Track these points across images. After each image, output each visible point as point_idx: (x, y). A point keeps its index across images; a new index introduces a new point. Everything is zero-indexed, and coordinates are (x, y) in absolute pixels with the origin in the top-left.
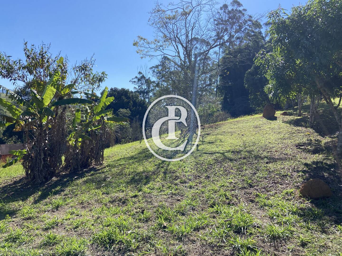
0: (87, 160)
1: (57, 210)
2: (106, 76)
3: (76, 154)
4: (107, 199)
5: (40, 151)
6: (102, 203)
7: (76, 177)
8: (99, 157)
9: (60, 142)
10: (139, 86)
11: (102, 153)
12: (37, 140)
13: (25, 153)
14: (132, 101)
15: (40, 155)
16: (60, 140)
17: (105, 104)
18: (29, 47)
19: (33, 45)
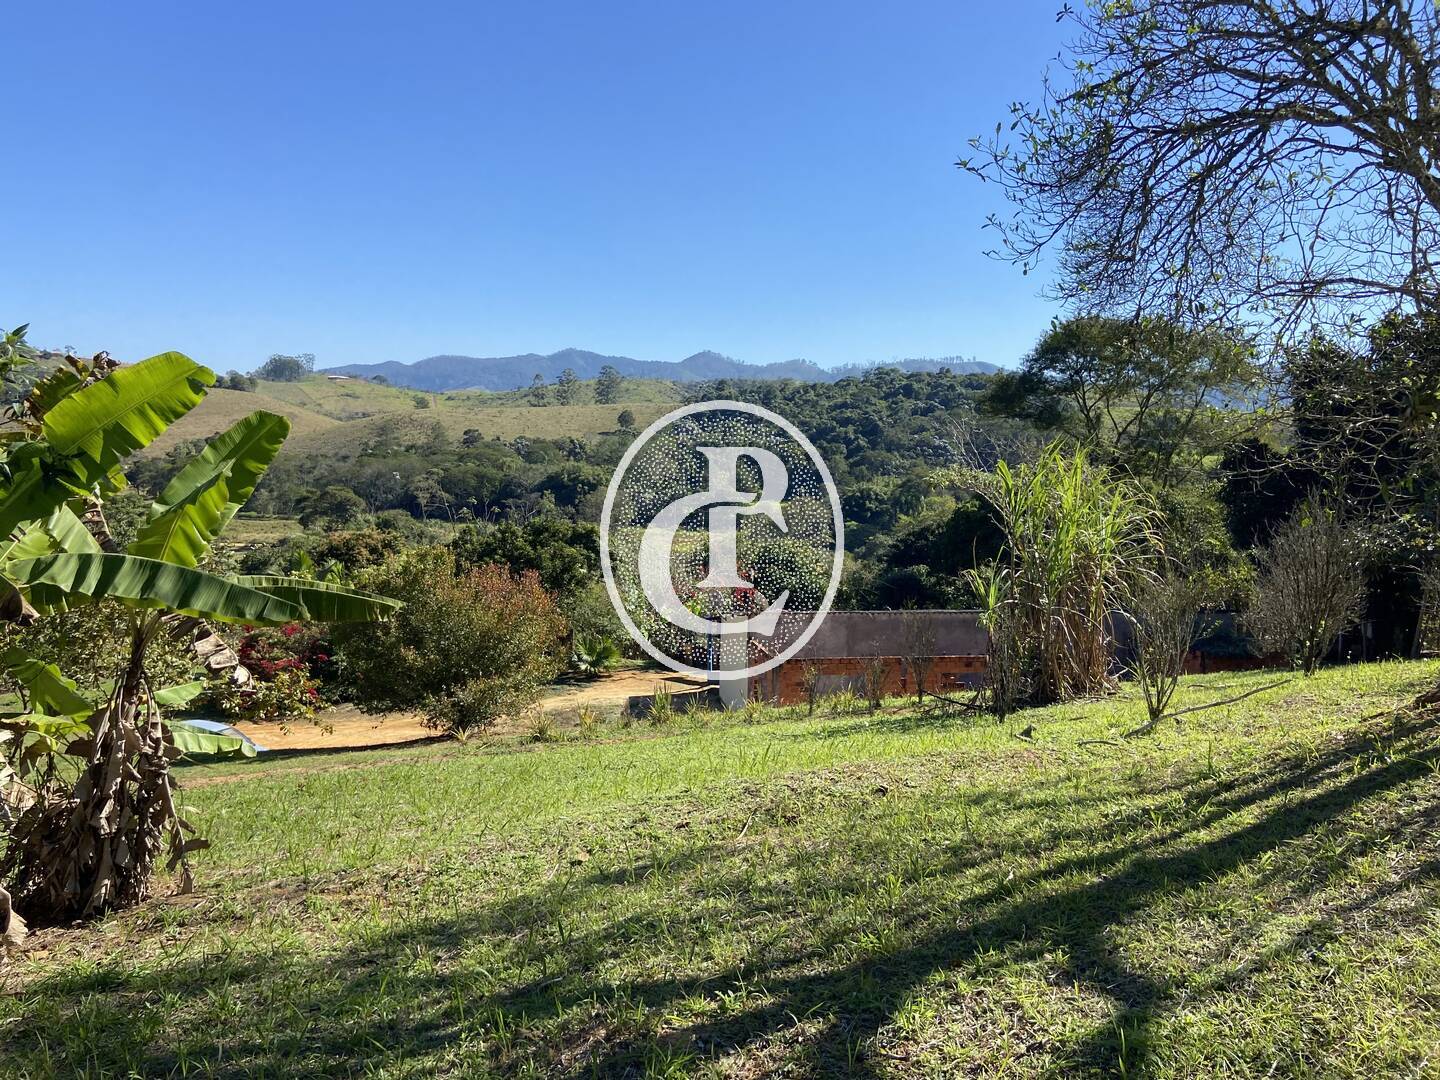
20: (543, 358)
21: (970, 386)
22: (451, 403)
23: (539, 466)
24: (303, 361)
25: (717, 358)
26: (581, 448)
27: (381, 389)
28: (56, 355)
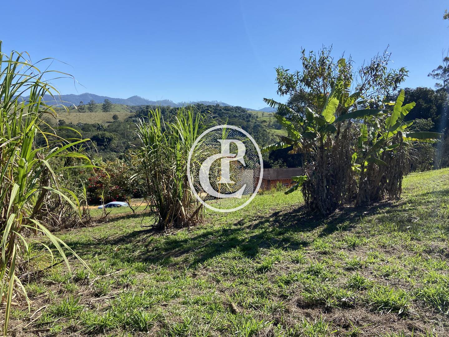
0: (377, 192)
1: (354, 249)
2: (406, 74)
3: (364, 182)
4: (419, 247)
5: (322, 177)
6: (413, 251)
7: (365, 212)
8: (395, 190)
9: (343, 167)
10: (445, 81)
11: (398, 183)
12: (319, 164)
13: (306, 179)
14: (436, 105)
15: (323, 182)
16: (343, 165)
17: (402, 114)
18: (307, 56)
19: (312, 52)
21: (225, 110)
23: (89, 132)
25: (140, 98)
26: (102, 127)
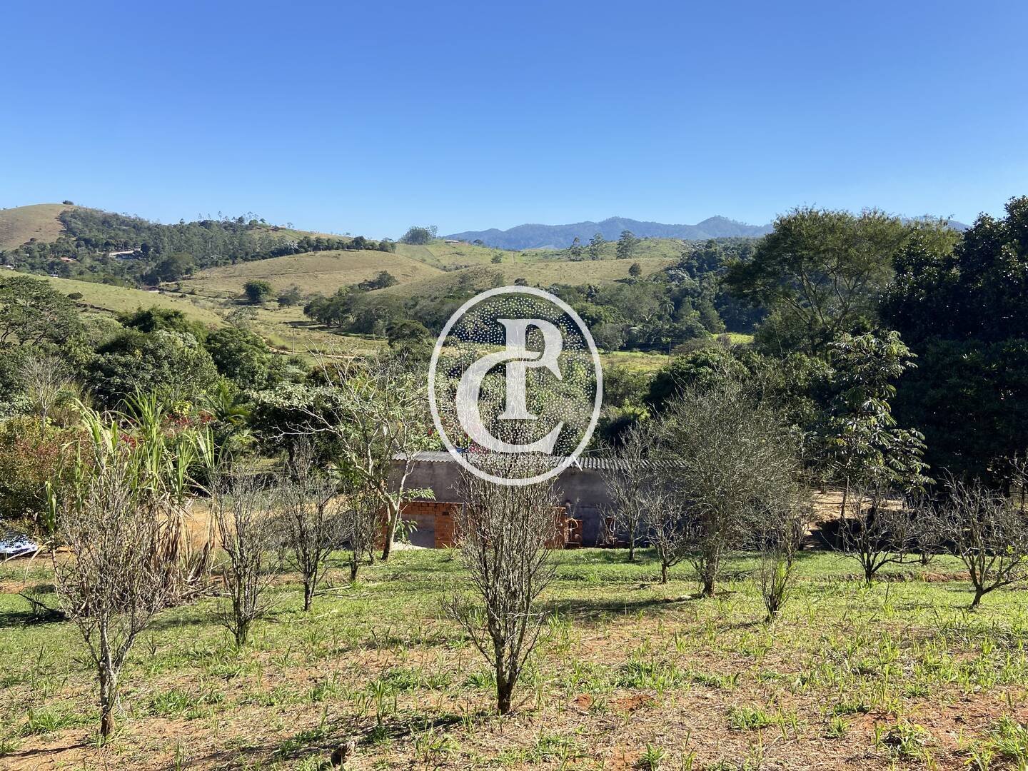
20: (595, 224)
22: (524, 258)
24: (431, 232)
25: (726, 221)
26: (595, 292)
27: (479, 249)
28: (282, 229)
